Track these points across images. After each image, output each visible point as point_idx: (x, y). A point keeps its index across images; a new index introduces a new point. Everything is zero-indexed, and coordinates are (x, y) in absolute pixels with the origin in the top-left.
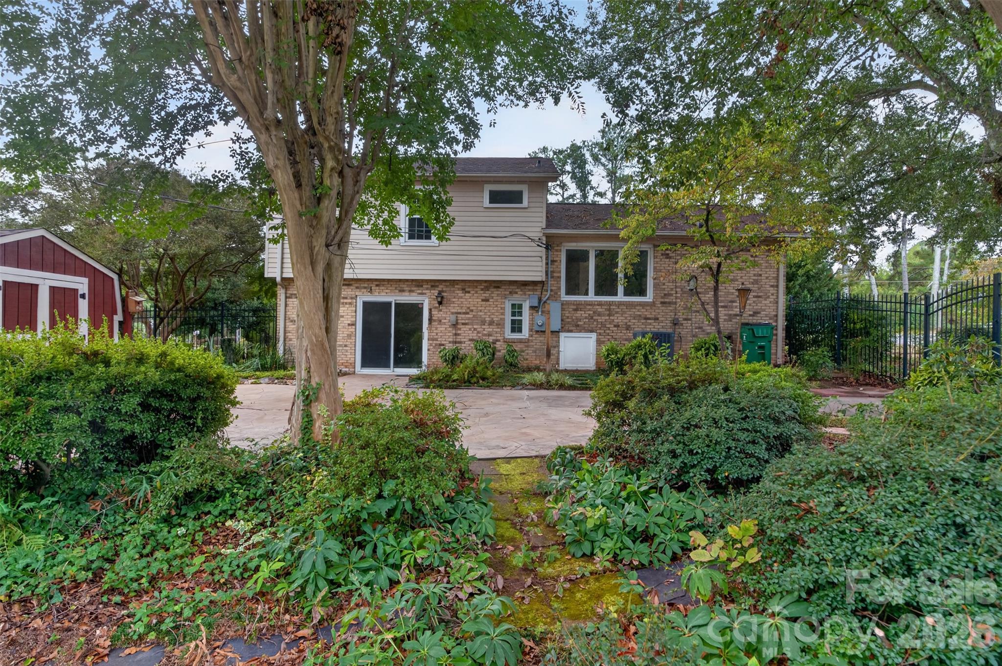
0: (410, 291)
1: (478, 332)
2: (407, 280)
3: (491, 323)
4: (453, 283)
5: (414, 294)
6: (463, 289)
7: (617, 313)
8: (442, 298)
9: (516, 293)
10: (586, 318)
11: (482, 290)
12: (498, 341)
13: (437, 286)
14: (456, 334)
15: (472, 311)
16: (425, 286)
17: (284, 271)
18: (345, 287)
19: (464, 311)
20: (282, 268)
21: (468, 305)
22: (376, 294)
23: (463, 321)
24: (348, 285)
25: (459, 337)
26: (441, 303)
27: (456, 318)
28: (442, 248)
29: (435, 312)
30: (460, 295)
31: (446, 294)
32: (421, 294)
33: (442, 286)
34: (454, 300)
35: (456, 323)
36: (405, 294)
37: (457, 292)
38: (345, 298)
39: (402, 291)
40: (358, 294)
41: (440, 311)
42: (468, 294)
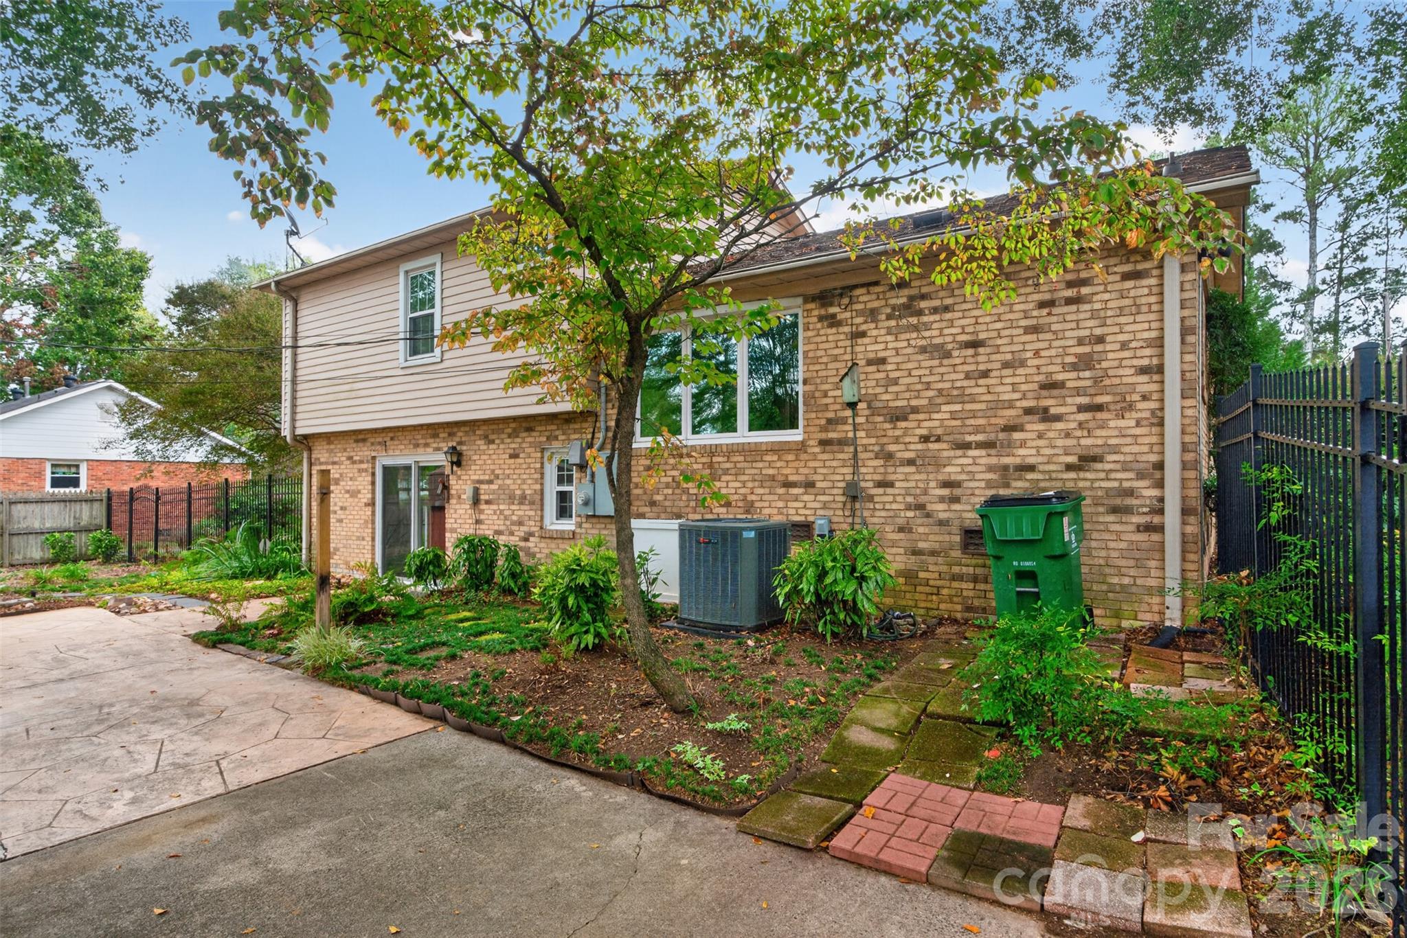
0: (427, 445)
1: (506, 518)
2: (421, 426)
3: (523, 499)
4: (471, 425)
5: (430, 450)
6: (486, 437)
7: (726, 472)
8: (460, 454)
9: (556, 438)
10: (667, 486)
11: (509, 436)
12: (531, 534)
13: (454, 434)
14: (478, 522)
15: (497, 477)
16: (442, 435)
17: (298, 424)
18: (361, 444)
19: (487, 477)
20: (293, 420)
21: (492, 467)
22: (391, 453)
23: (487, 497)
24: (364, 440)
25: (482, 527)
26: (458, 463)
27: (476, 492)
28: (446, 364)
29: (453, 481)
30: (482, 447)
31: (464, 448)
32: (438, 449)
33: (460, 434)
34: (475, 457)
35: (476, 501)
36: (421, 450)
37: (479, 442)
38: (361, 462)
39: (417, 446)
40: (373, 454)
41: (459, 478)
42: (492, 446)
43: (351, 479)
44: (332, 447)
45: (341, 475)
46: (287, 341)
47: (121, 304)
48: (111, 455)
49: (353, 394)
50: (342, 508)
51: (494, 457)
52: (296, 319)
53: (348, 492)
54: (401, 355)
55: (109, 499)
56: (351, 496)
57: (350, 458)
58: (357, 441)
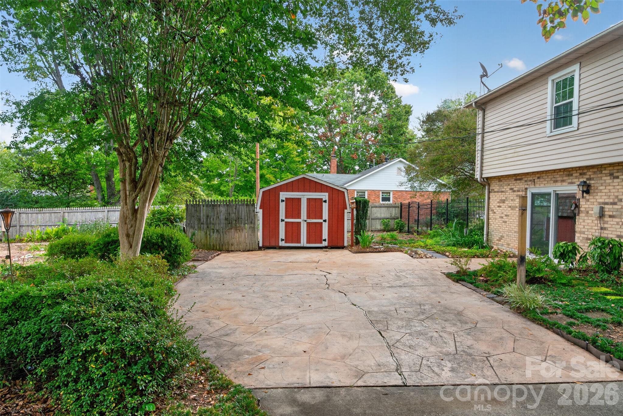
0: (563, 181)
2: (560, 170)
4: (599, 168)
5: (564, 184)
6: (611, 175)
8: (589, 186)
13: (585, 174)
14: (602, 228)
15: (620, 200)
16: (574, 175)
17: (484, 172)
18: (518, 182)
19: (611, 201)
20: (482, 170)
21: (616, 194)
22: (537, 186)
23: (611, 213)
24: (520, 179)
25: (605, 232)
26: (588, 192)
27: (602, 210)
28: (580, 131)
29: (582, 203)
30: (607, 181)
31: (592, 182)
32: (572, 183)
33: (590, 173)
34: (601, 188)
35: (602, 215)
36: (559, 184)
37: (605, 178)
38: (518, 191)
39: (556, 181)
40: (526, 186)
41: (588, 200)
42: (615, 180)
43: (512, 200)
44: (501, 183)
45: (506, 198)
46: (479, 131)
47: (402, 127)
48: (402, 188)
49: (516, 155)
50: (506, 216)
51: (618, 187)
52: (484, 119)
53: (510, 207)
54: (548, 130)
55: (401, 206)
56: (512, 209)
57: (511, 189)
58: (516, 180)
